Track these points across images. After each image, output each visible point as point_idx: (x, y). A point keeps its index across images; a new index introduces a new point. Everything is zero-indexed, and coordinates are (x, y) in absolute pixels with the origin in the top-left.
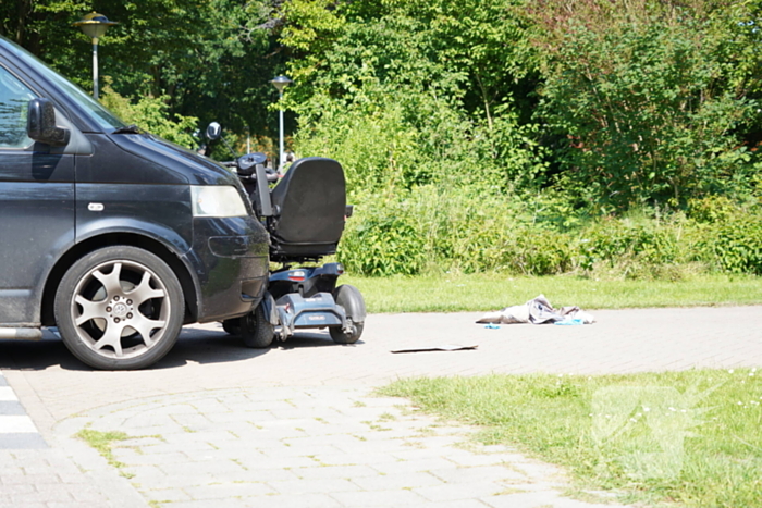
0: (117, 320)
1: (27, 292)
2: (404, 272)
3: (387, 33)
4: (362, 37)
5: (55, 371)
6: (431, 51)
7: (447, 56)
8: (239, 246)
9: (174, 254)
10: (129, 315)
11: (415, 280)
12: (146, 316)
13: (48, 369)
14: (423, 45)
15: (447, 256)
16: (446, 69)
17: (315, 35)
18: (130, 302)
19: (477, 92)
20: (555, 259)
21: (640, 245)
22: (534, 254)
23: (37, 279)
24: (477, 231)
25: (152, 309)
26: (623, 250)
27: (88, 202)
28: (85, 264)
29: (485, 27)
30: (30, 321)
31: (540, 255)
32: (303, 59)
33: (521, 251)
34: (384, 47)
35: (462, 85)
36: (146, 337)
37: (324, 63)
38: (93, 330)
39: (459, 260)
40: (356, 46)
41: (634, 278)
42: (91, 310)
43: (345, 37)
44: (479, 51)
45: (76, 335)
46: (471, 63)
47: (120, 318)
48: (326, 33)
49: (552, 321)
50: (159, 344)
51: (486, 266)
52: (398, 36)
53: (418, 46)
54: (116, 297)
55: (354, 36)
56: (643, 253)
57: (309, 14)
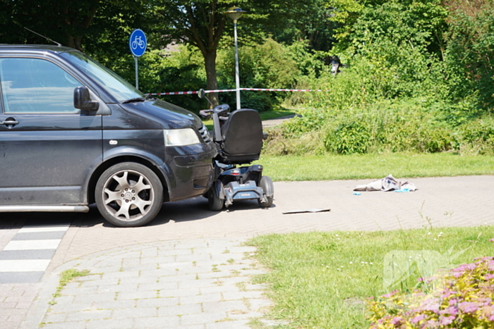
0: (127, 201)
1: (79, 187)
2: (359, 152)
3: (384, 13)
4: (371, 15)
5: (99, 227)
6: (410, 22)
7: (420, 24)
8: (190, 161)
9: (155, 166)
10: (133, 198)
11: (364, 156)
12: (142, 199)
13: (96, 226)
14: (405, 18)
15: (383, 143)
16: (419, 31)
17: (348, 15)
18: (133, 191)
19: (436, 43)
20: (440, 143)
21: (488, 135)
22: (429, 142)
23: (85, 180)
24: (399, 128)
25: (145, 195)
26: (478, 138)
27: (110, 140)
28: (109, 172)
29: (438, 8)
30: (82, 202)
31: (432, 142)
32: (342, 27)
33: (422, 139)
34: (384, 21)
35: (428, 39)
36: (142, 210)
37: (353, 30)
38: (115, 206)
39: (389, 145)
40: (368, 20)
41: (483, 154)
42: (113, 196)
43: (362, 16)
44: (436, 21)
45: (105, 209)
46: (432, 27)
47: (128, 200)
48: (354, 13)
49: (393, 189)
50: (149, 213)
51: (404, 148)
52: (391, 14)
53: (403, 19)
54: (126, 189)
55: (368, 15)
56: (488, 140)
57: (345, 3)
